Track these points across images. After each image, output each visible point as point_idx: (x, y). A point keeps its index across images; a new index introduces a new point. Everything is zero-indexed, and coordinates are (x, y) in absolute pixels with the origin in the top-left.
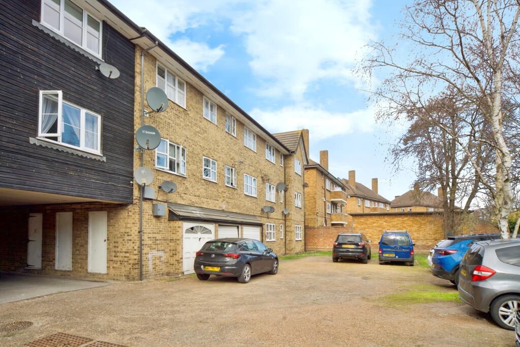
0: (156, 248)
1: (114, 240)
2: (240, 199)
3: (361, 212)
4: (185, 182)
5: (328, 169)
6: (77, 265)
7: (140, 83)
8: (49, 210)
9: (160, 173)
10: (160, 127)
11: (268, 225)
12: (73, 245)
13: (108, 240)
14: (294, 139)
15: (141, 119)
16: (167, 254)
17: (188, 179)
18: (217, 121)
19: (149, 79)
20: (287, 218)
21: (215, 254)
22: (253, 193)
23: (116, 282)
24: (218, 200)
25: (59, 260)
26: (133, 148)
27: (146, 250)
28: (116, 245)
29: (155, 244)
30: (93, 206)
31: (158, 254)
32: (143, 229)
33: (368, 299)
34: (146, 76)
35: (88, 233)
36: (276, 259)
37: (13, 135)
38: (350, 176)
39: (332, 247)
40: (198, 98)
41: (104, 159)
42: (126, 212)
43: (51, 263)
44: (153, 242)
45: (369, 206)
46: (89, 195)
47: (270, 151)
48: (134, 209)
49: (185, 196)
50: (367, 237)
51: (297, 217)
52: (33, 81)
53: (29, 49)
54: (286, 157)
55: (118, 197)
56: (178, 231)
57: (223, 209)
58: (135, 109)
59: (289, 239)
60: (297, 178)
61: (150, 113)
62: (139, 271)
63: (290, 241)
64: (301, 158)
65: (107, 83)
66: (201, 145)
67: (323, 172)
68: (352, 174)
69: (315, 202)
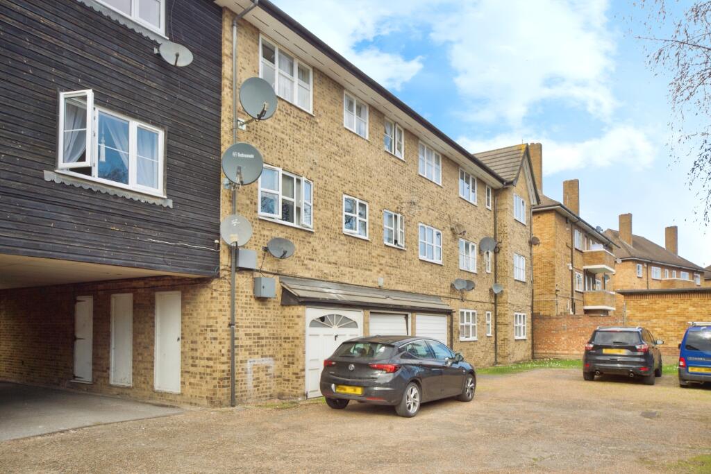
0: (260, 352)
1: (191, 338)
2: (410, 267)
3: (645, 289)
4: (311, 240)
5: (578, 212)
6: (139, 378)
7: (230, 73)
8: (101, 290)
9: (266, 225)
10: (266, 146)
11: (462, 313)
12: (134, 345)
13: (182, 338)
14: (513, 160)
15: (232, 134)
16: (278, 363)
17: (317, 235)
18: (370, 133)
19: (245, 65)
20: (500, 300)
21: (355, 364)
22: (435, 258)
23: (193, 408)
24: (371, 271)
25: (115, 371)
26: (219, 183)
27: (241, 355)
28: (194, 346)
29: (258, 346)
30: (160, 283)
31: (263, 363)
32: (236, 320)
33: (653, 463)
34: (241, 60)
35: (154, 326)
36: (472, 373)
37: (18, 167)
38: (621, 224)
39: (583, 353)
40: (335, 94)
41: (170, 203)
42: (209, 291)
43: (105, 374)
44: (254, 342)
45: (659, 278)
46: (144, 264)
47: (468, 182)
48: (221, 287)
49: (310, 264)
50: (655, 335)
51: (517, 299)
52: (48, 77)
53: (44, 24)
54: (497, 192)
55: (195, 266)
56: (297, 324)
57: (380, 284)
58: (222, 117)
59: (502, 338)
60: (518, 228)
61: (247, 122)
62: (230, 392)
63: (504, 339)
64: (525, 194)
65: (174, 76)
66: (340, 175)
67: (568, 218)
68: (626, 220)
69: (553, 271)
